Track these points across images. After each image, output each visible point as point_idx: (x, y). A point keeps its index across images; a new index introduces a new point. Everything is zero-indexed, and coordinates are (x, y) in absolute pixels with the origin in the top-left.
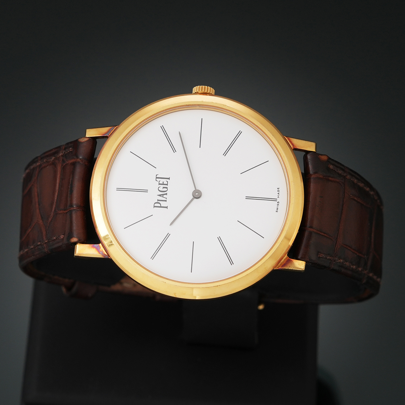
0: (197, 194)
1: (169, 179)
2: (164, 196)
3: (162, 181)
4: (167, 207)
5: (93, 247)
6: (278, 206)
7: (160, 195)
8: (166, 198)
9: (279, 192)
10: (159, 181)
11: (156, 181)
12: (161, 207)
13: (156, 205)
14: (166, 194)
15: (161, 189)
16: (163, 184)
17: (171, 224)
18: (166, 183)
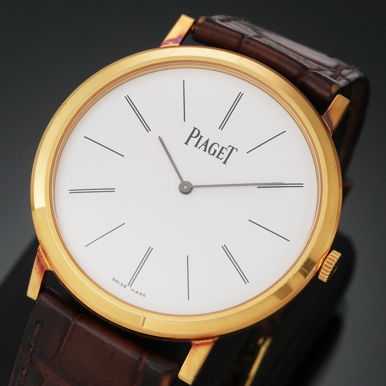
0: (185, 187)
1: (225, 163)
2: (203, 147)
3: (226, 153)
4: (186, 143)
5: (180, 37)
6: (120, 284)
7: (207, 142)
8: (199, 148)
9: (139, 293)
10: (227, 149)
11: (230, 146)
12: (191, 136)
13: (196, 132)
14: (205, 150)
15: (215, 147)
16: (220, 152)
17: (160, 139)
18: (221, 156)
